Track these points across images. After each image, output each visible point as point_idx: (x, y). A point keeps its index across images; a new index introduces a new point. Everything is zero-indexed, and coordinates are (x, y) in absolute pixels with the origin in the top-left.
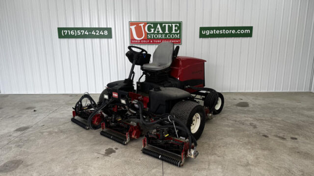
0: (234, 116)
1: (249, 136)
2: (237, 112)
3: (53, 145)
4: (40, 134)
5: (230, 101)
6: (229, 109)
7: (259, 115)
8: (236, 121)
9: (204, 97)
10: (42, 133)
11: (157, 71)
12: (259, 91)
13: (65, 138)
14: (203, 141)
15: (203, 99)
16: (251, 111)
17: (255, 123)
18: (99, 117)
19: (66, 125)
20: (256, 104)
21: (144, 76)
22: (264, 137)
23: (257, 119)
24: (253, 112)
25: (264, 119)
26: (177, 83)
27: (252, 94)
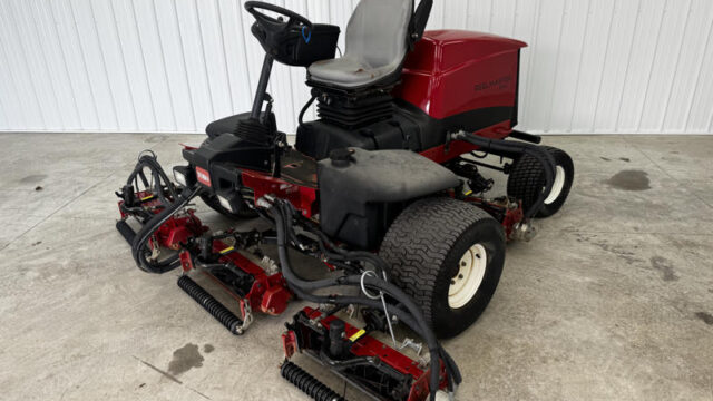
0: (601, 225)
1: (647, 316)
2: (609, 211)
3: (35, 320)
4: (16, 274)
5: (591, 164)
6: (587, 199)
7: (684, 225)
8: (606, 248)
9: (510, 161)
10: (23, 270)
11: (351, 90)
12: (681, 131)
13: (77, 295)
14: (492, 331)
15: (506, 169)
16: (656, 207)
17: (670, 256)
18: (183, 228)
19: (100, 243)
20: (673, 179)
21: (316, 102)
22: (702, 322)
23: (676, 244)
24: (664, 210)
25: (698, 240)
26: (420, 124)
27: (661, 141)
